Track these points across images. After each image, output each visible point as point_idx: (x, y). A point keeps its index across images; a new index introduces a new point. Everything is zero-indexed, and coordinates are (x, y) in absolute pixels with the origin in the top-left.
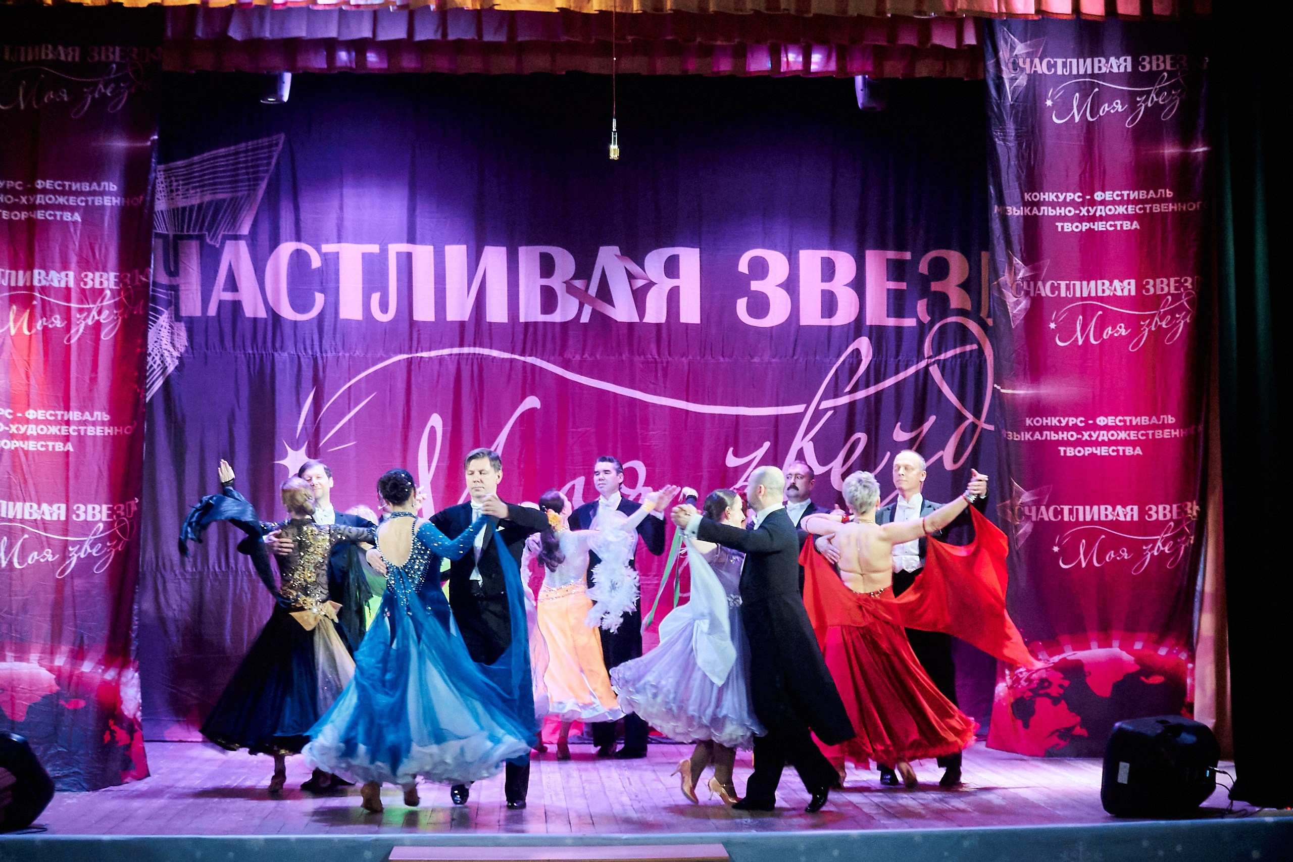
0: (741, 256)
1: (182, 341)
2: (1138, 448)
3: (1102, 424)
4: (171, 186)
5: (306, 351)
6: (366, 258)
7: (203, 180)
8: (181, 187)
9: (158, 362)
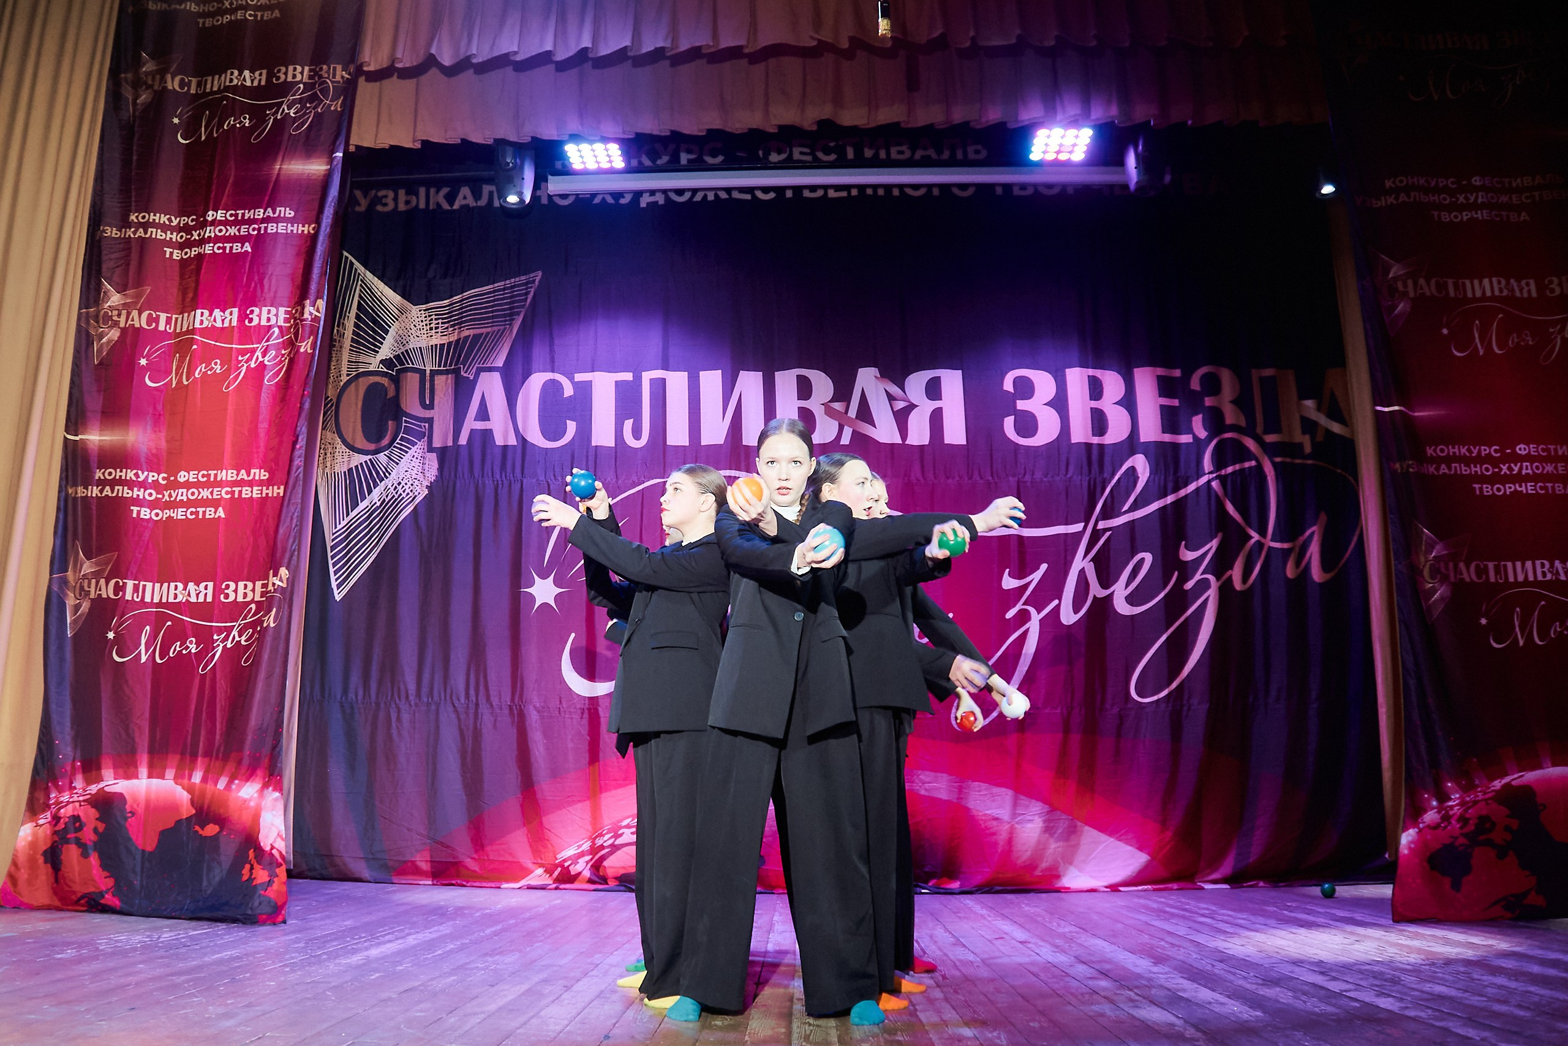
0: (1005, 375)
1: (432, 473)
3: (1523, 453)
5: (556, 479)
6: (619, 384)
7: (462, 318)
8: (440, 325)
9: (408, 491)
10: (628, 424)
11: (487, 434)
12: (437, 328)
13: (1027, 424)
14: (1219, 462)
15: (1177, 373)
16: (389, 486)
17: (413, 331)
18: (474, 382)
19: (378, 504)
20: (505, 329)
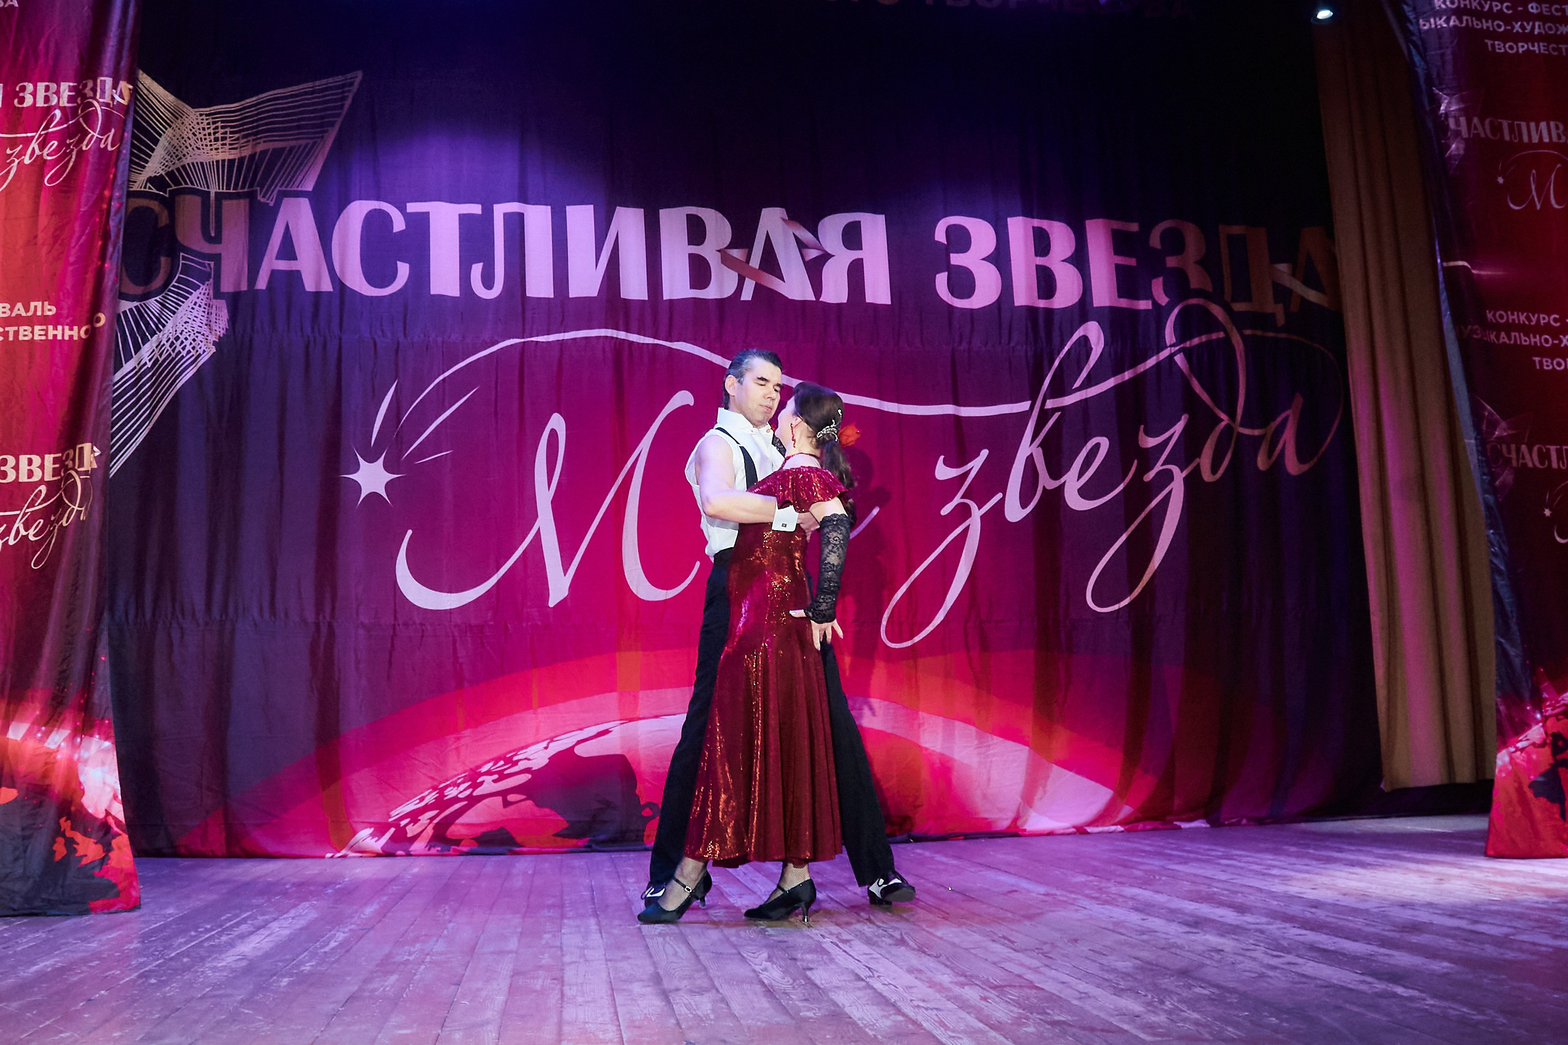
0: (937, 223)
1: (221, 325)
5: (384, 335)
6: (464, 219)
7: (258, 126)
8: (228, 135)
9: (189, 348)
10: (477, 269)
11: (295, 277)
12: (224, 139)
13: (963, 283)
14: (1183, 333)
15: (1134, 227)
16: (164, 342)
17: (192, 142)
18: (274, 211)
19: (149, 365)
20: (315, 143)
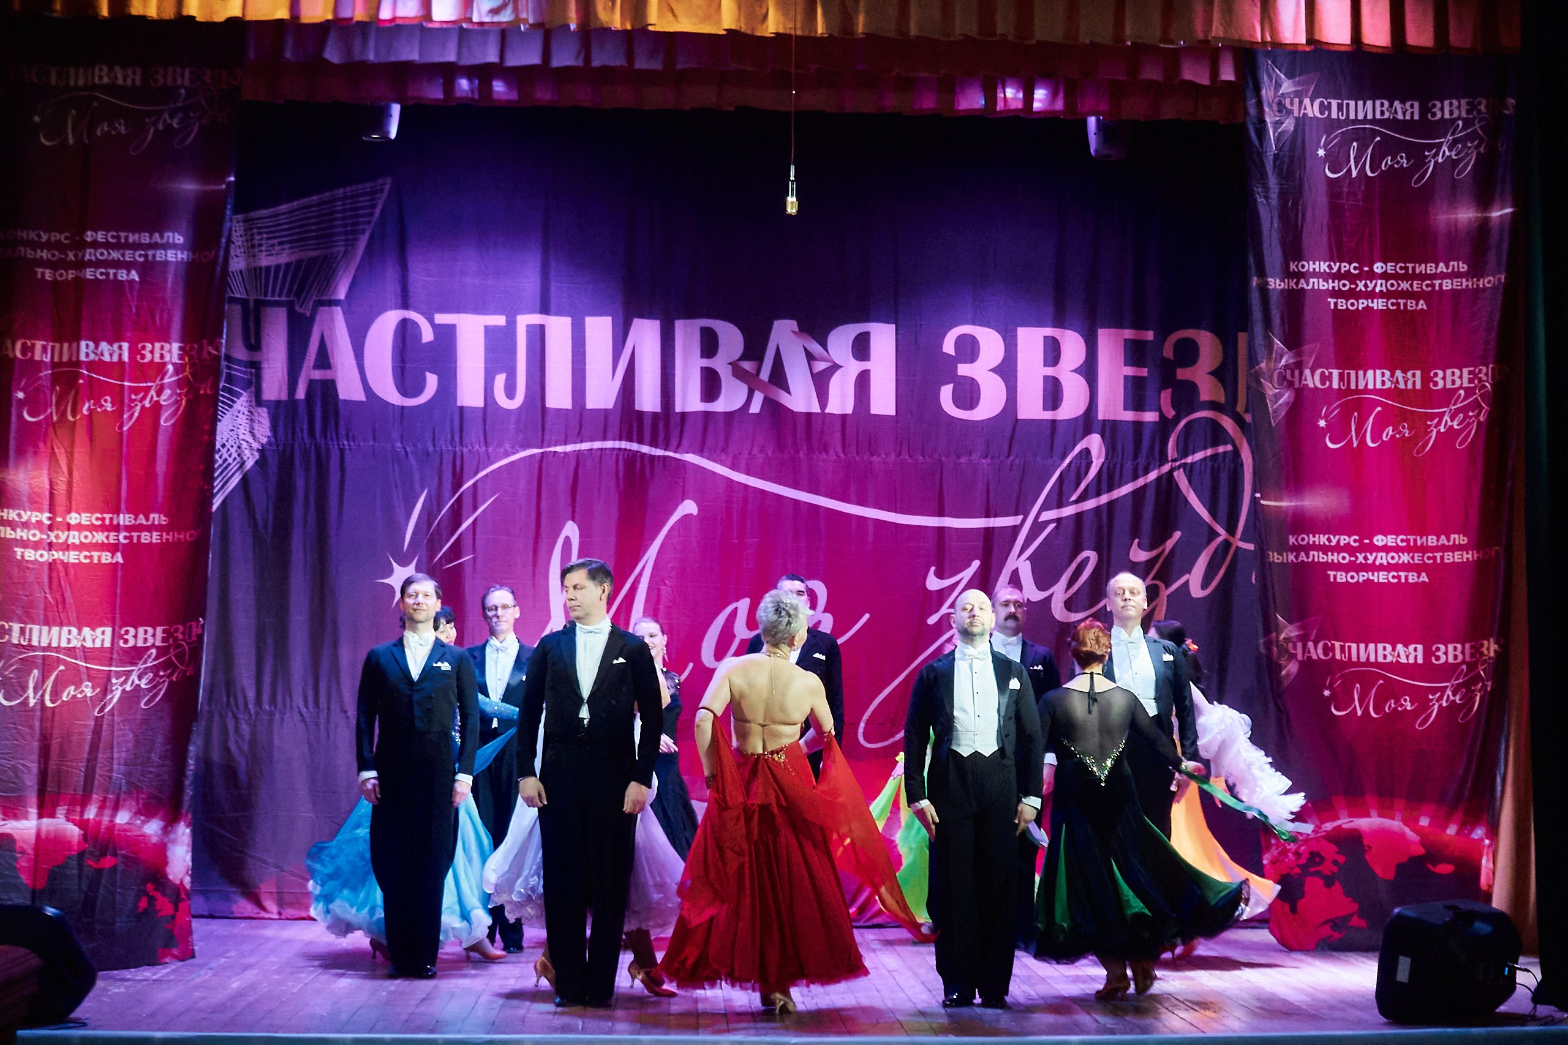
0: (946, 333)
1: (264, 431)
2: (1424, 574)
3: (1380, 544)
4: (252, 240)
6: (489, 331)
7: (292, 234)
9: (234, 455)
10: (500, 380)
11: (330, 386)
13: (968, 394)
14: (1187, 446)
15: (1150, 335)
18: (311, 320)
